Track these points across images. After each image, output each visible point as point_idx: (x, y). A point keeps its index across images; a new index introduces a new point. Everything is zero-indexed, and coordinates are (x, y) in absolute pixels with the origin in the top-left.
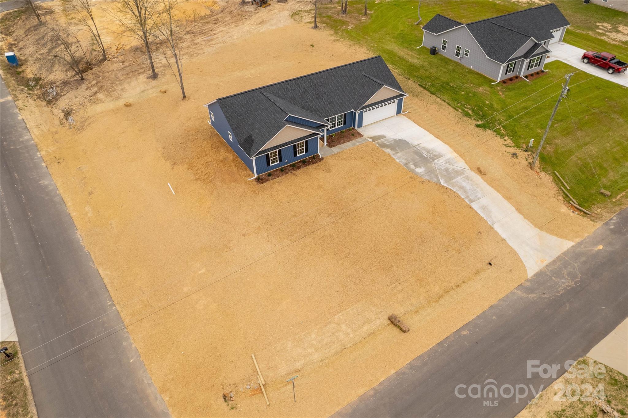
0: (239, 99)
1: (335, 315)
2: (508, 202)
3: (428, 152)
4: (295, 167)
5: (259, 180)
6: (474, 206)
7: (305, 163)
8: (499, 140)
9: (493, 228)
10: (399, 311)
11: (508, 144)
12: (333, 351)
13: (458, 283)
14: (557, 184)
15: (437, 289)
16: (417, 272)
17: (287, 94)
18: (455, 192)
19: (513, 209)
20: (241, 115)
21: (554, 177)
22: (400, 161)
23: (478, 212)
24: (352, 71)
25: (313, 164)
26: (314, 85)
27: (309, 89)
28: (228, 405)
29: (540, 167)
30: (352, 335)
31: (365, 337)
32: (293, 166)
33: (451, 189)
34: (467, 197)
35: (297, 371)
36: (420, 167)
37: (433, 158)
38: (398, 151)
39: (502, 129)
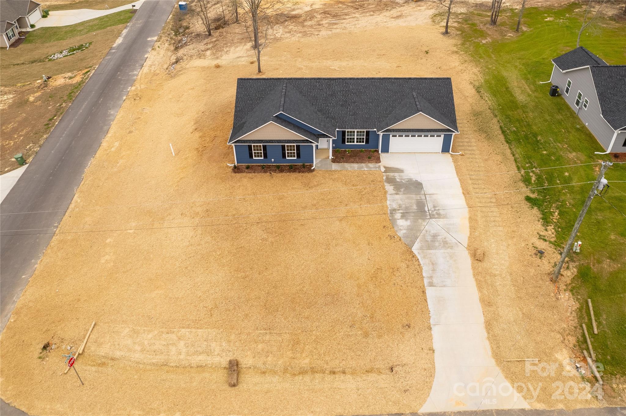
0: (259, 84)
1: (183, 328)
2: (482, 307)
3: (434, 207)
4: (280, 169)
5: (236, 169)
6: (430, 291)
7: (292, 169)
8: (539, 226)
9: (430, 329)
10: (246, 361)
11: (544, 236)
12: (154, 361)
13: (336, 370)
14: (580, 318)
15: (305, 362)
16: (300, 331)
17: (310, 92)
18: (419, 265)
19: (482, 320)
20: (251, 100)
21: (582, 307)
22: (390, 205)
23: (428, 301)
24: (403, 86)
25: (299, 172)
26: (346, 91)
27: (339, 93)
28: (41, 353)
29: (570, 284)
30: (182, 357)
31: (192, 366)
32: (278, 167)
33: (418, 260)
34: (431, 277)
35: (113, 359)
36: (406, 219)
37: (433, 215)
38: (400, 193)
39: (556, 214)
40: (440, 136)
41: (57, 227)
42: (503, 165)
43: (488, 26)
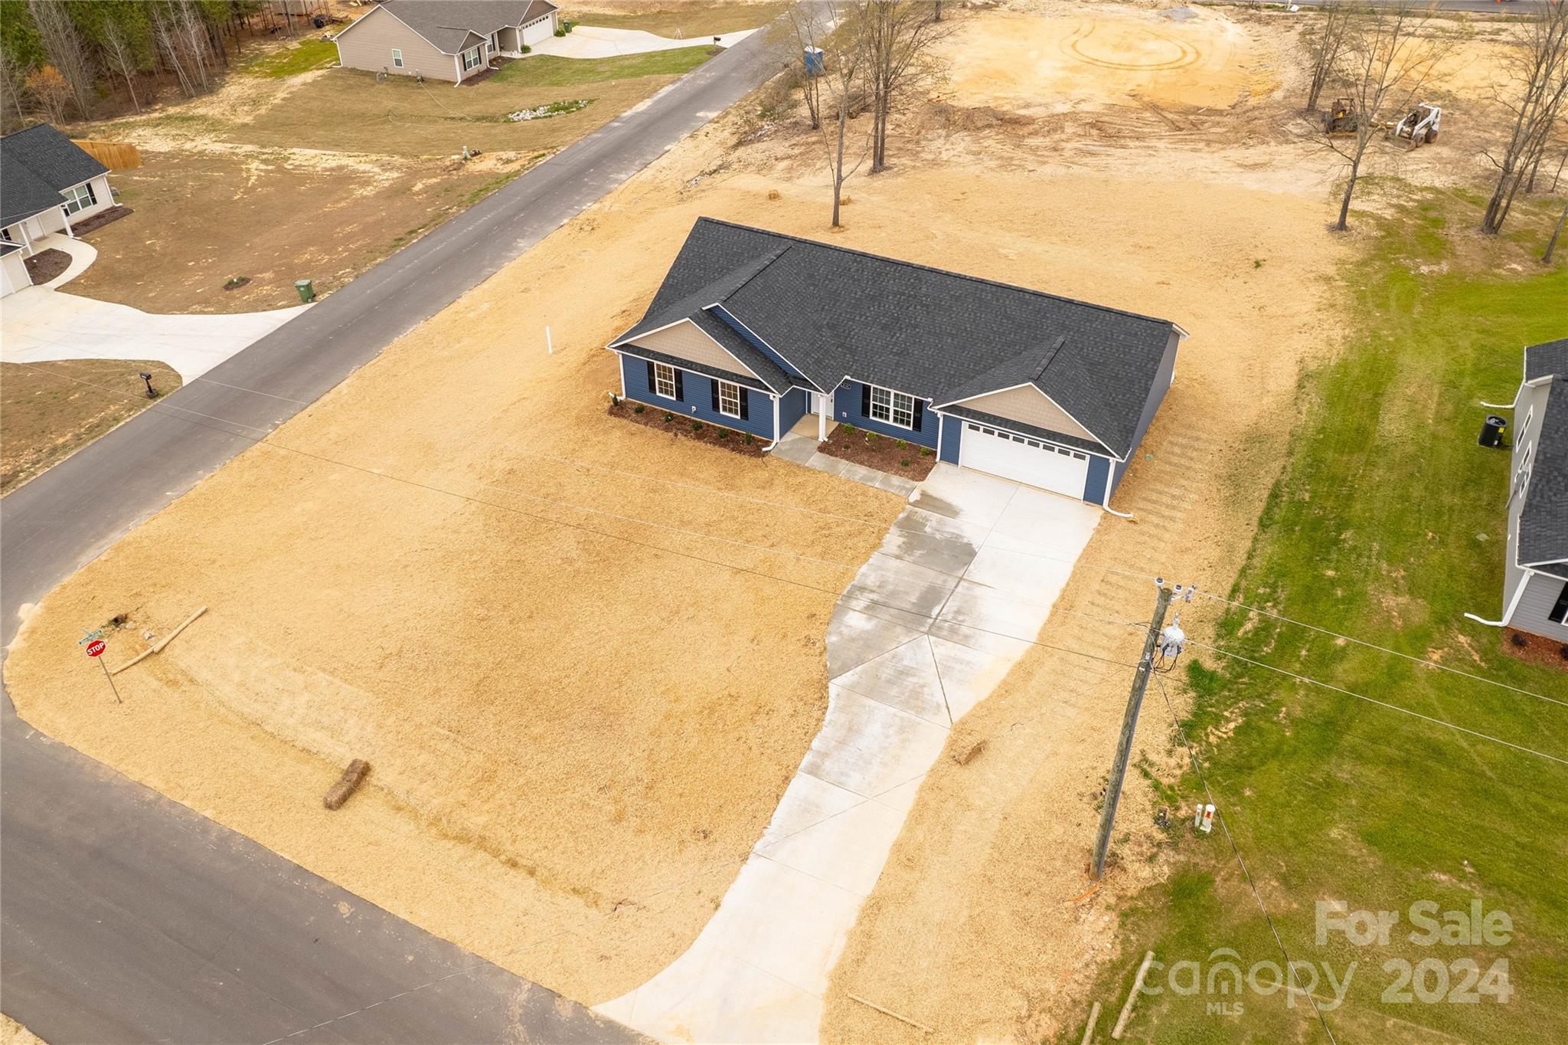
0: (735, 238)
1: (324, 670)
2: (888, 863)
3: (958, 612)
4: (699, 432)
5: (617, 408)
6: (800, 785)
7: (726, 439)
9: (744, 859)
10: (382, 775)
11: (1152, 765)
12: (246, 710)
13: (522, 862)
14: (1103, 986)
15: (476, 820)
16: (506, 758)
17: (831, 280)
18: (819, 720)
19: (866, 887)
20: (705, 269)
21: (1123, 963)
22: (864, 574)
23: (783, 801)
24: (1044, 317)
25: (733, 450)
26: (910, 296)
27: (890, 297)
28: (104, 627)
29: (1132, 898)
30: (290, 721)
31: (296, 744)
32: (698, 427)
33: (826, 708)
34: (824, 755)
35: (191, 681)
36: (871, 617)
37: (940, 628)
38: (907, 558)
39: (1232, 725)
40: (1083, 458)
41: (276, 427)
42: (1209, 572)
43: (1472, 233)
